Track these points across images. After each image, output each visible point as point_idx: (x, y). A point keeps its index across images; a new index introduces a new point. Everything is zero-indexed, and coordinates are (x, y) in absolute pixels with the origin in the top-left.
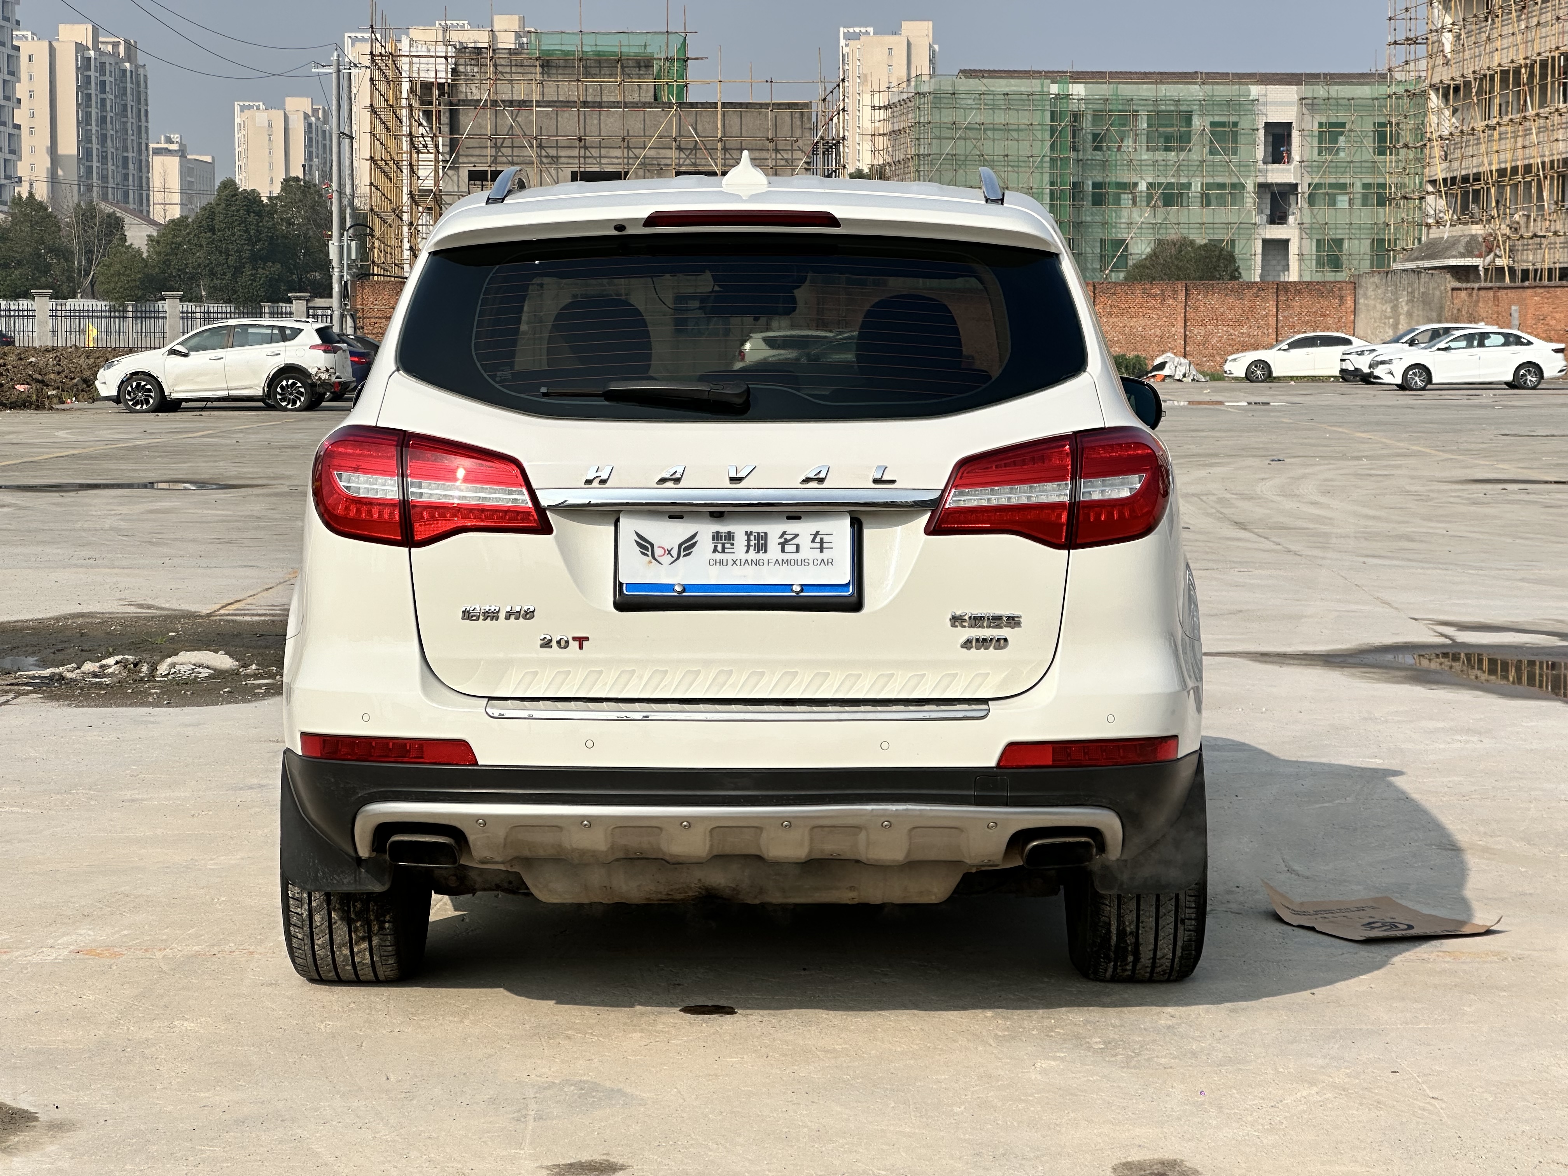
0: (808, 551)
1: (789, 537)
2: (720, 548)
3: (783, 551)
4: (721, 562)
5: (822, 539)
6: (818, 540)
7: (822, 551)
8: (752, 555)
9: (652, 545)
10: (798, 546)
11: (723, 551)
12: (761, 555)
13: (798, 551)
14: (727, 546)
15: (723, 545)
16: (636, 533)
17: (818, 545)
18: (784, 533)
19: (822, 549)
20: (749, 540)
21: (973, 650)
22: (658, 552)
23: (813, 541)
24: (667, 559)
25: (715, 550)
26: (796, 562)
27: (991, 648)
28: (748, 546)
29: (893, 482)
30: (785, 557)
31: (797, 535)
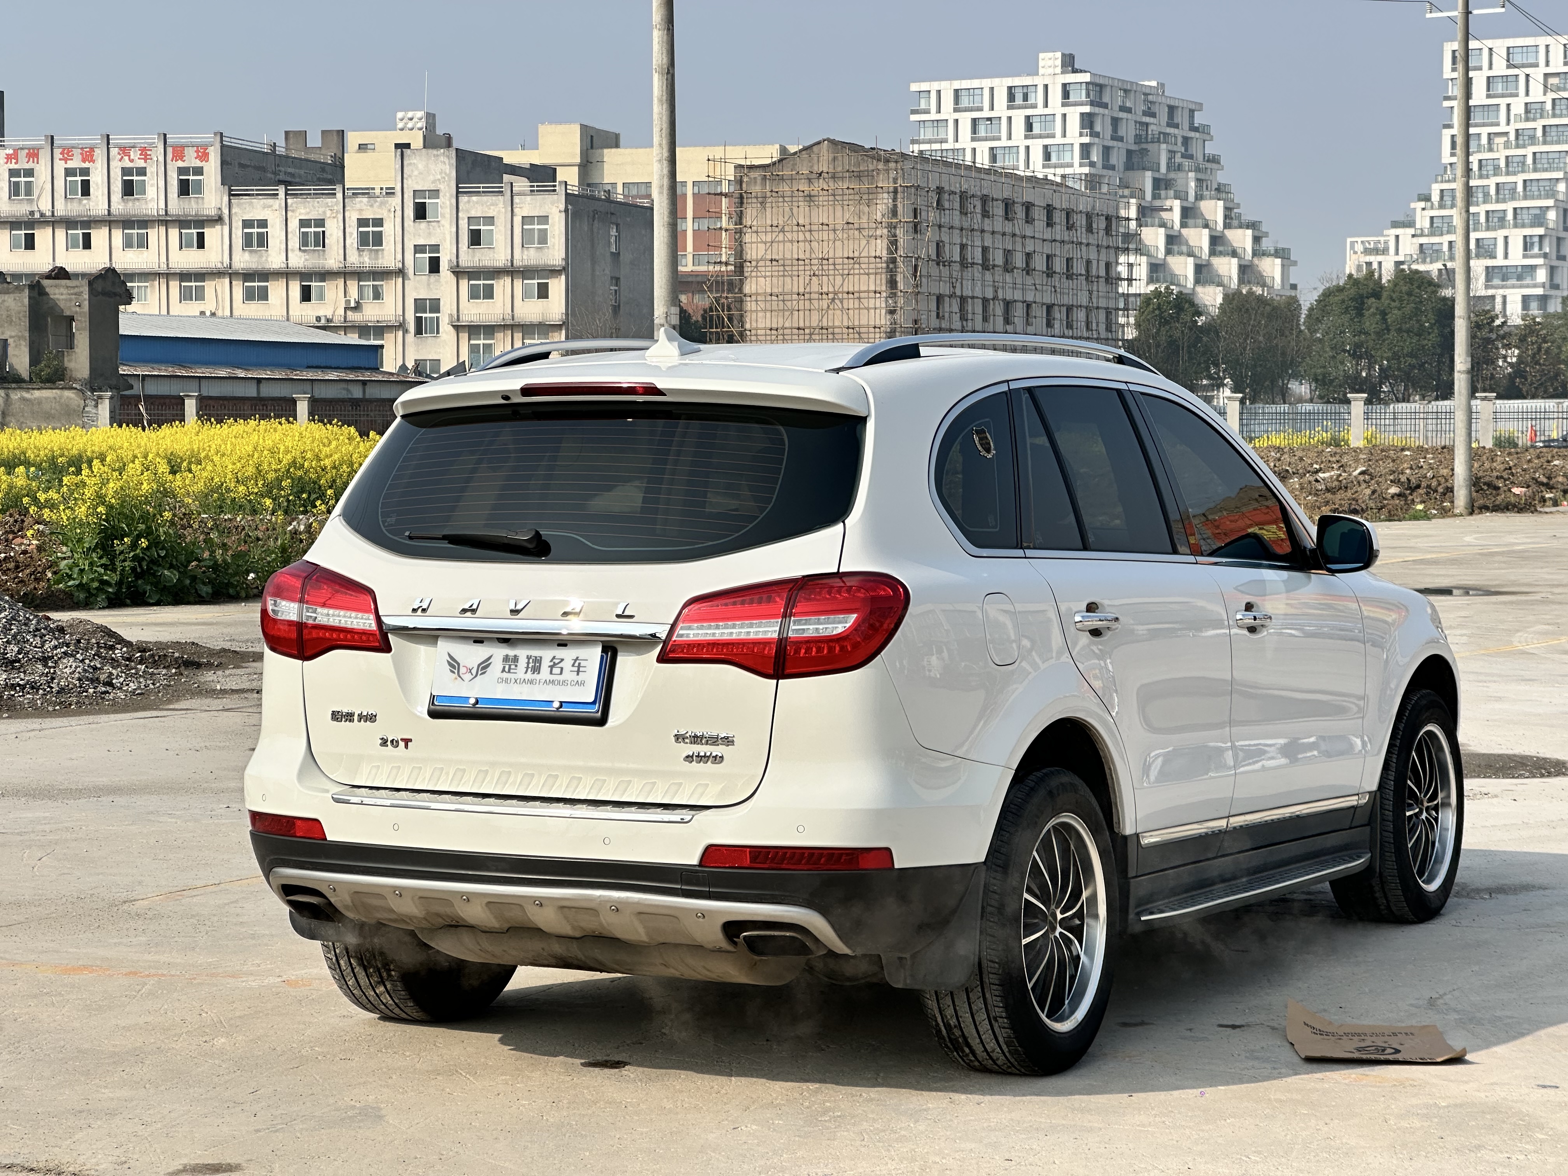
0: (569, 675)
1: (556, 661)
2: (507, 669)
3: (551, 673)
4: (506, 681)
5: (579, 664)
6: (576, 664)
7: (578, 674)
8: (529, 676)
9: (459, 664)
10: (562, 669)
11: (509, 672)
12: (535, 676)
13: (561, 673)
14: (513, 667)
15: (510, 666)
16: (449, 655)
17: (576, 669)
18: (554, 658)
19: (578, 672)
20: (528, 663)
21: (694, 763)
22: (463, 670)
23: (573, 665)
24: (468, 677)
25: (503, 671)
26: (559, 682)
27: (709, 762)
28: (527, 668)
29: (632, 617)
30: (552, 677)
31: (562, 660)
